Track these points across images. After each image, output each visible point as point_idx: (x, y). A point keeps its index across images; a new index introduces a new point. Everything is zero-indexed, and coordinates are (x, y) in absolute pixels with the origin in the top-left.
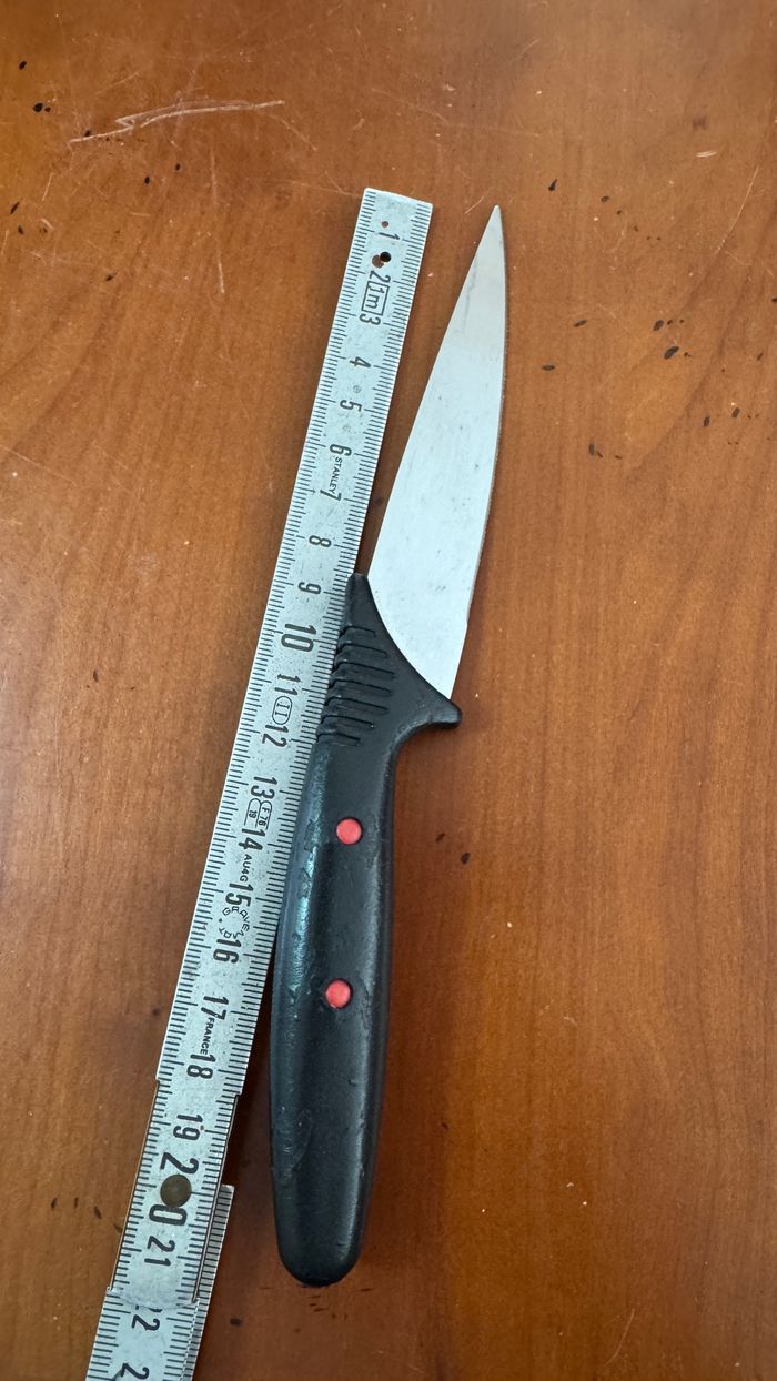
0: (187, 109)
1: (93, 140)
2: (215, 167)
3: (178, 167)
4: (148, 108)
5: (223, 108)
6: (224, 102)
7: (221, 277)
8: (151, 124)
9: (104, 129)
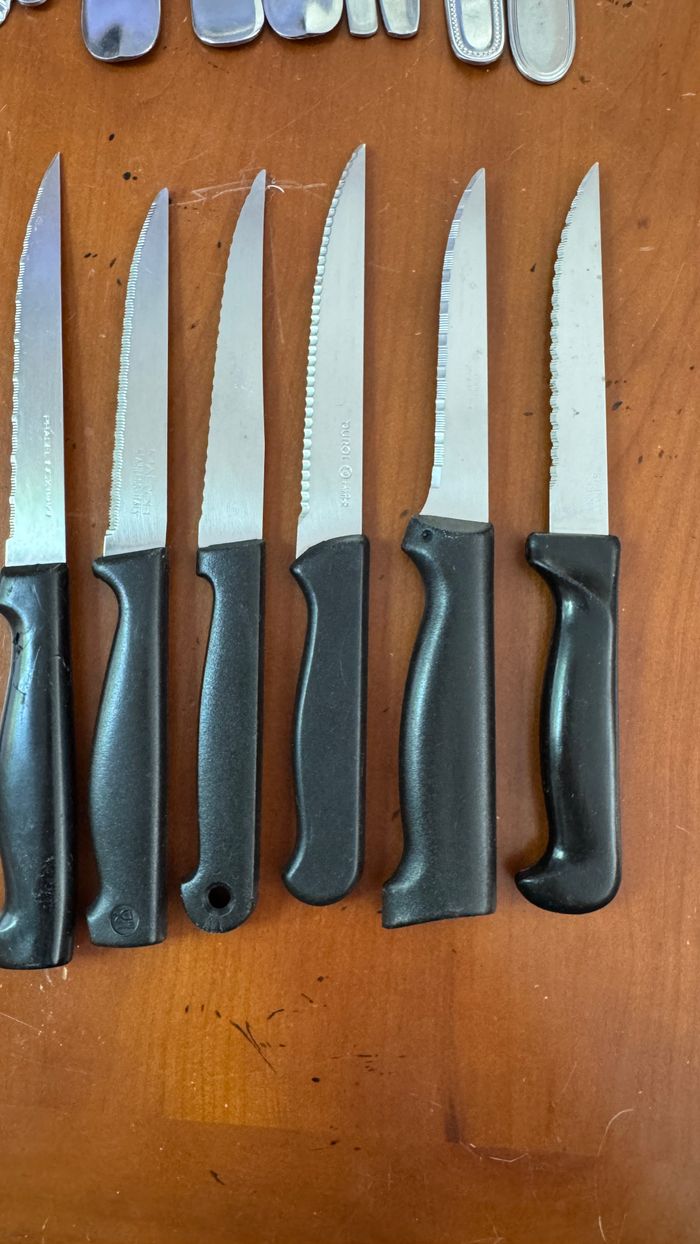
1: (174, 208)
4: (217, 182)
6: (278, 181)
7: (280, 330)
8: (220, 196)
9: (183, 199)
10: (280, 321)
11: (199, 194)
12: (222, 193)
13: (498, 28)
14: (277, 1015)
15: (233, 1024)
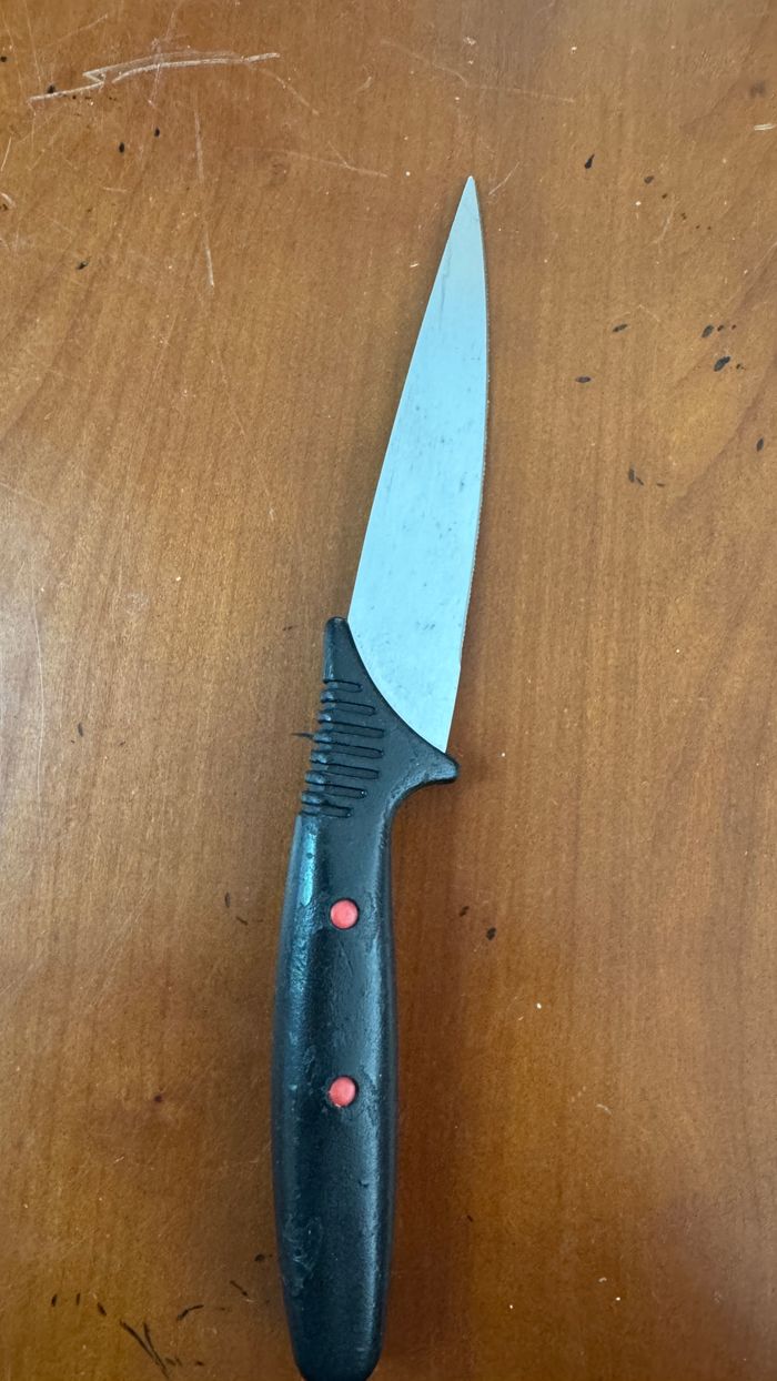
0: (166, 61)
1: (58, 99)
2: (201, 133)
3: (157, 133)
5: (208, 61)
6: (209, 53)
7: (210, 266)
8: (124, 79)
9: (71, 85)
10: (209, 253)
11: (94, 78)
12: (127, 74)
14: (192, 1313)
15: (125, 1326)
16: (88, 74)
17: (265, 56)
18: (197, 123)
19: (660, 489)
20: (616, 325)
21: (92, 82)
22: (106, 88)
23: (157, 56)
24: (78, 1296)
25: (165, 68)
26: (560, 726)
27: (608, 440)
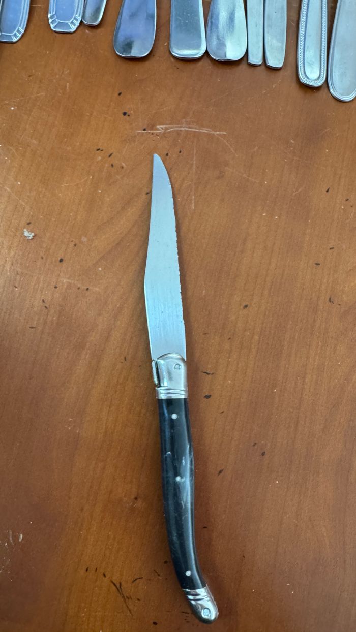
0: (187, 127)
1: (146, 133)
2: (196, 154)
3: (180, 152)
4: (170, 124)
5: (201, 130)
6: (202, 128)
7: (193, 202)
8: (171, 131)
9: (152, 129)
10: (193, 197)
11: (160, 128)
12: (172, 129)
13: (323, 71)
14: (138, 580)
15: (112, 582)
16: (158, 127)
17: (221, 133)
18: (195, 151)
19: (339, 306)
20: (331, 247)
21: (158, 129)
22: (164, 133)
23: (184, 125)
24: (96, 569)
25: (185, 130)
26: (296, 383)
27: (323, 287)
